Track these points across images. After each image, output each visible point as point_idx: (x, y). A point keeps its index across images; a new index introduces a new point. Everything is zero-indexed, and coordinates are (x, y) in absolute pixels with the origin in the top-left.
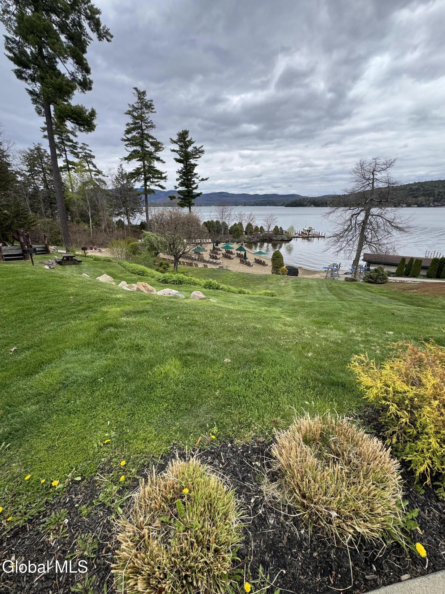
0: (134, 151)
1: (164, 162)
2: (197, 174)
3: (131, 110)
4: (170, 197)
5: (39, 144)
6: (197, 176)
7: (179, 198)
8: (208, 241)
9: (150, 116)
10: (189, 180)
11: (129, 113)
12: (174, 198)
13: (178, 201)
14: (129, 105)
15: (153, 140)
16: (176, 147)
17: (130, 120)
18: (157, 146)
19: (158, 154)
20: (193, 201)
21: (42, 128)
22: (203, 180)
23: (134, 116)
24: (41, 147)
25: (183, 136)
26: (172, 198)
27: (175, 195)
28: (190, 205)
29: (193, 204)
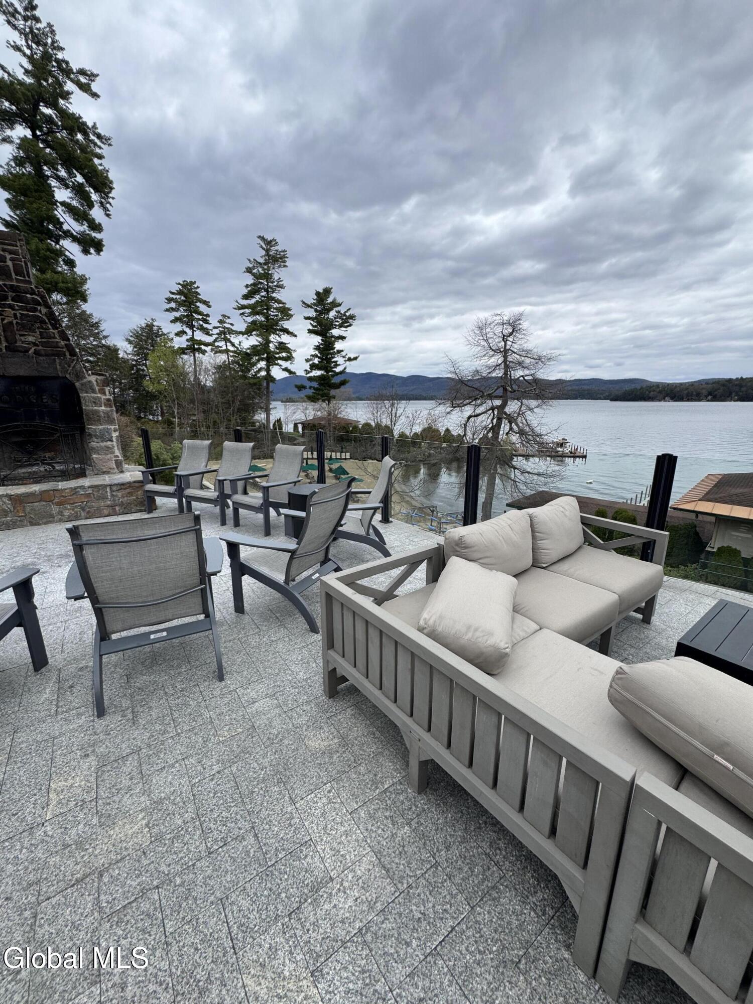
0: (254, 323)
1: (295, 336)
2: (342, 351)
3: (251, 266)
4: (297, 386)
5: (152, 320)
6: (343, 354)
7: (310, 387)
8: (343, 456)
9: (277, 274)
10: (329, 361)
11: (249, 270)
12: (304, 387)
13: (310, 392)
14: (249, 260)
15: (281, 305)
16: (312, 313)
17: (250, 280)
18: (286, 313)
19: (286, 324)
20: (333, 392)
21: (167, 299)
22: (350, 359)
23: (253, 274)
24: (154, 324)
25: (322, 296)
26: (301, 388)
27: (305, 385)
28: (328, 399)
29: (334, 397)
